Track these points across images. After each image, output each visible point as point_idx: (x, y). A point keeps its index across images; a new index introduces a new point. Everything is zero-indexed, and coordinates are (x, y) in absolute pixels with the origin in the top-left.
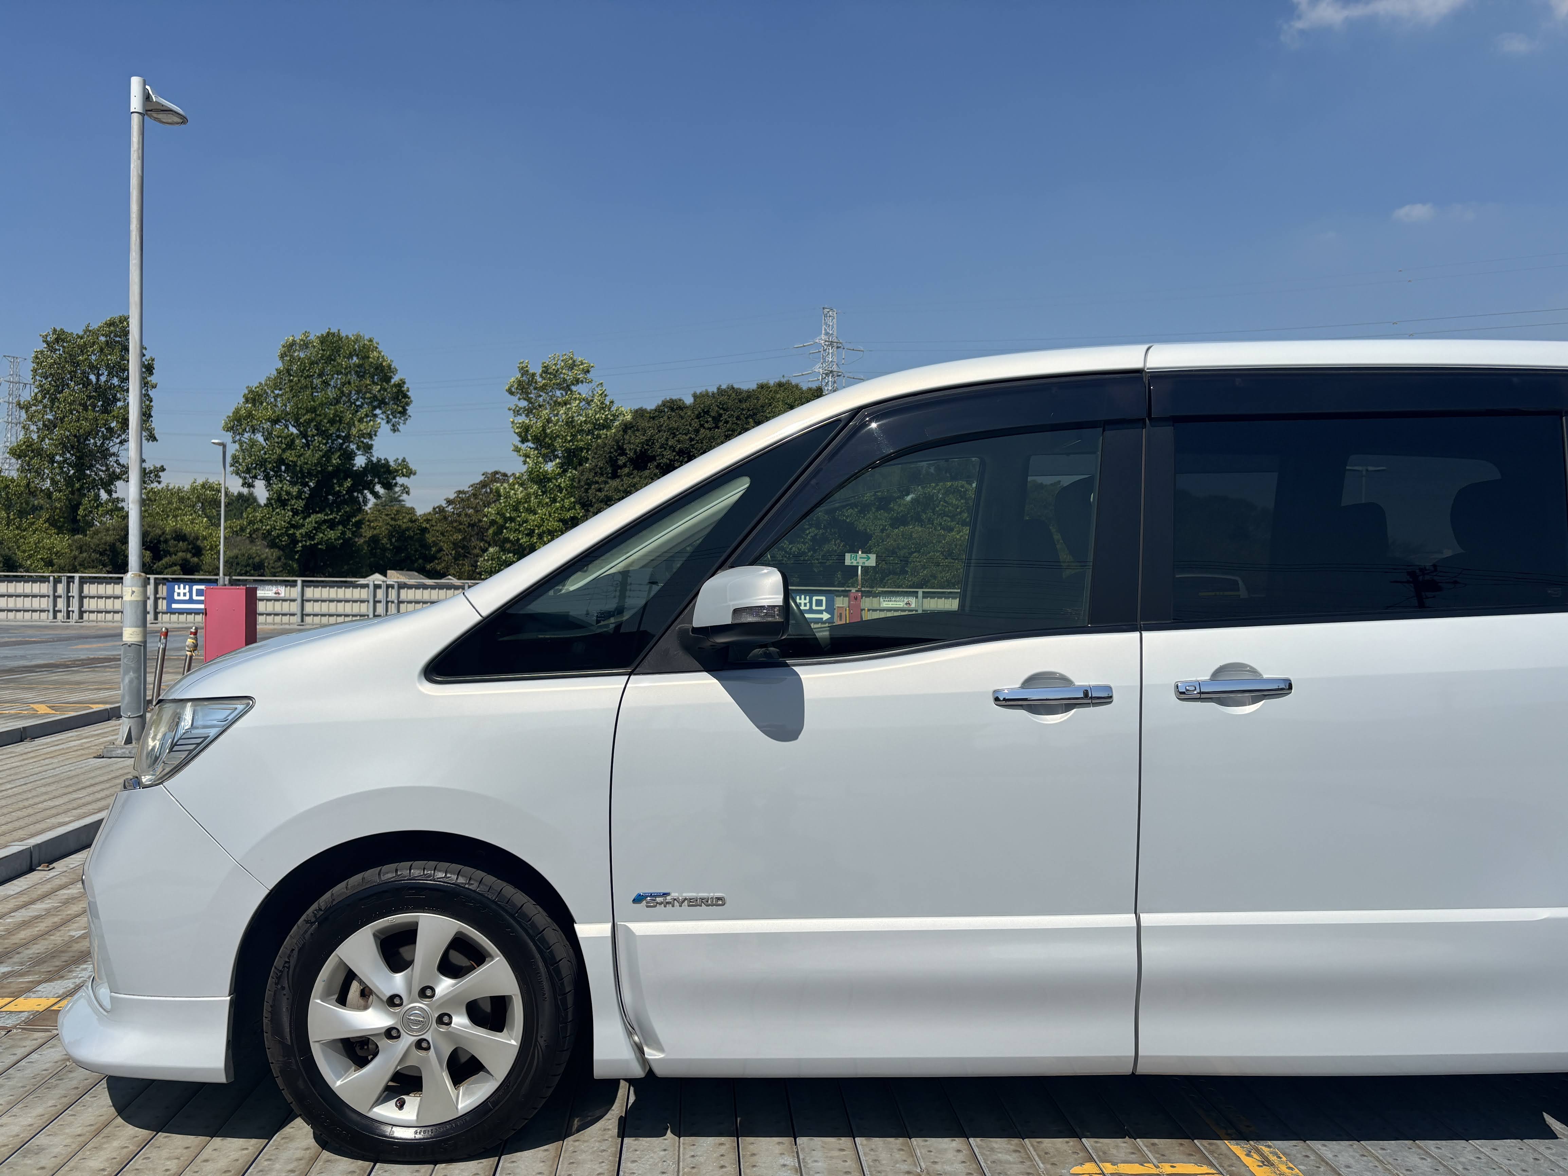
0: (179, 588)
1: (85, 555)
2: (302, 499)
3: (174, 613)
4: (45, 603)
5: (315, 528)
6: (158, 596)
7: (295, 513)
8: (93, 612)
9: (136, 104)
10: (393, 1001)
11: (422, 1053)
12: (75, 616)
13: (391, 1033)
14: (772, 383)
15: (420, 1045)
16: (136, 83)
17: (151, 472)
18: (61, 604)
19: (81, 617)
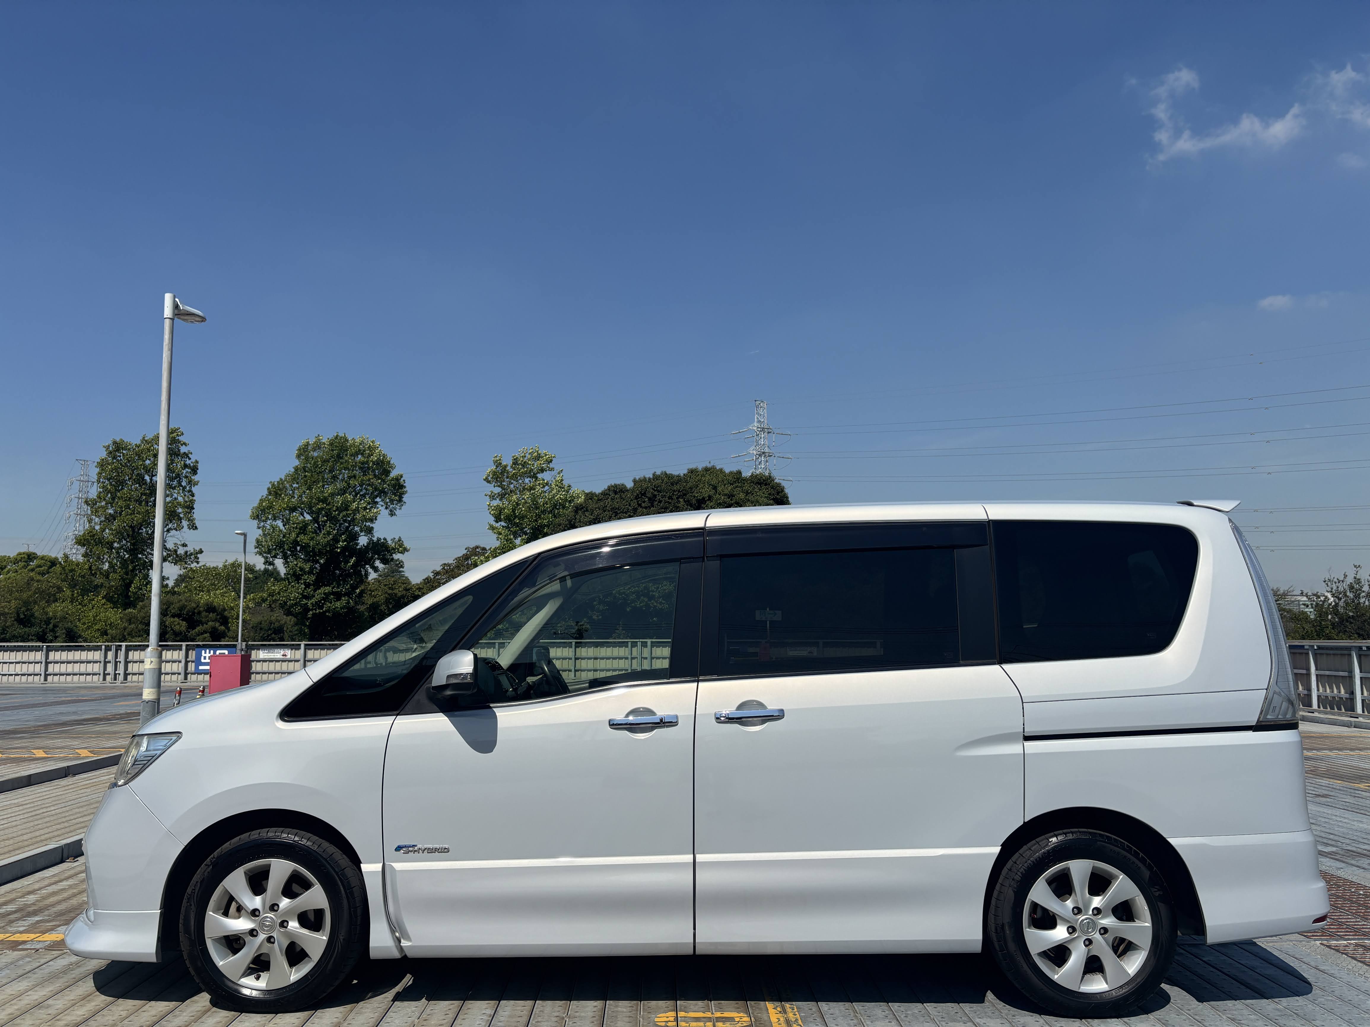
0: (205, 653)
1: (133, 626)
2: (314, 574)
3: (201, 674)
4: (97, 668)
5: (324, 599)
6: (188, 660)
7: (307, 585)
8: (135, 674)
9: (168, 311)
10: (255, 913)
11: (269, 945)
12: (121, 678)
13: (252, 932)
14: (700, 468)
15: (270, 940)
16: (168, 298)
17: (191, 554)
18: (110, 668)
19: (125, 678)
